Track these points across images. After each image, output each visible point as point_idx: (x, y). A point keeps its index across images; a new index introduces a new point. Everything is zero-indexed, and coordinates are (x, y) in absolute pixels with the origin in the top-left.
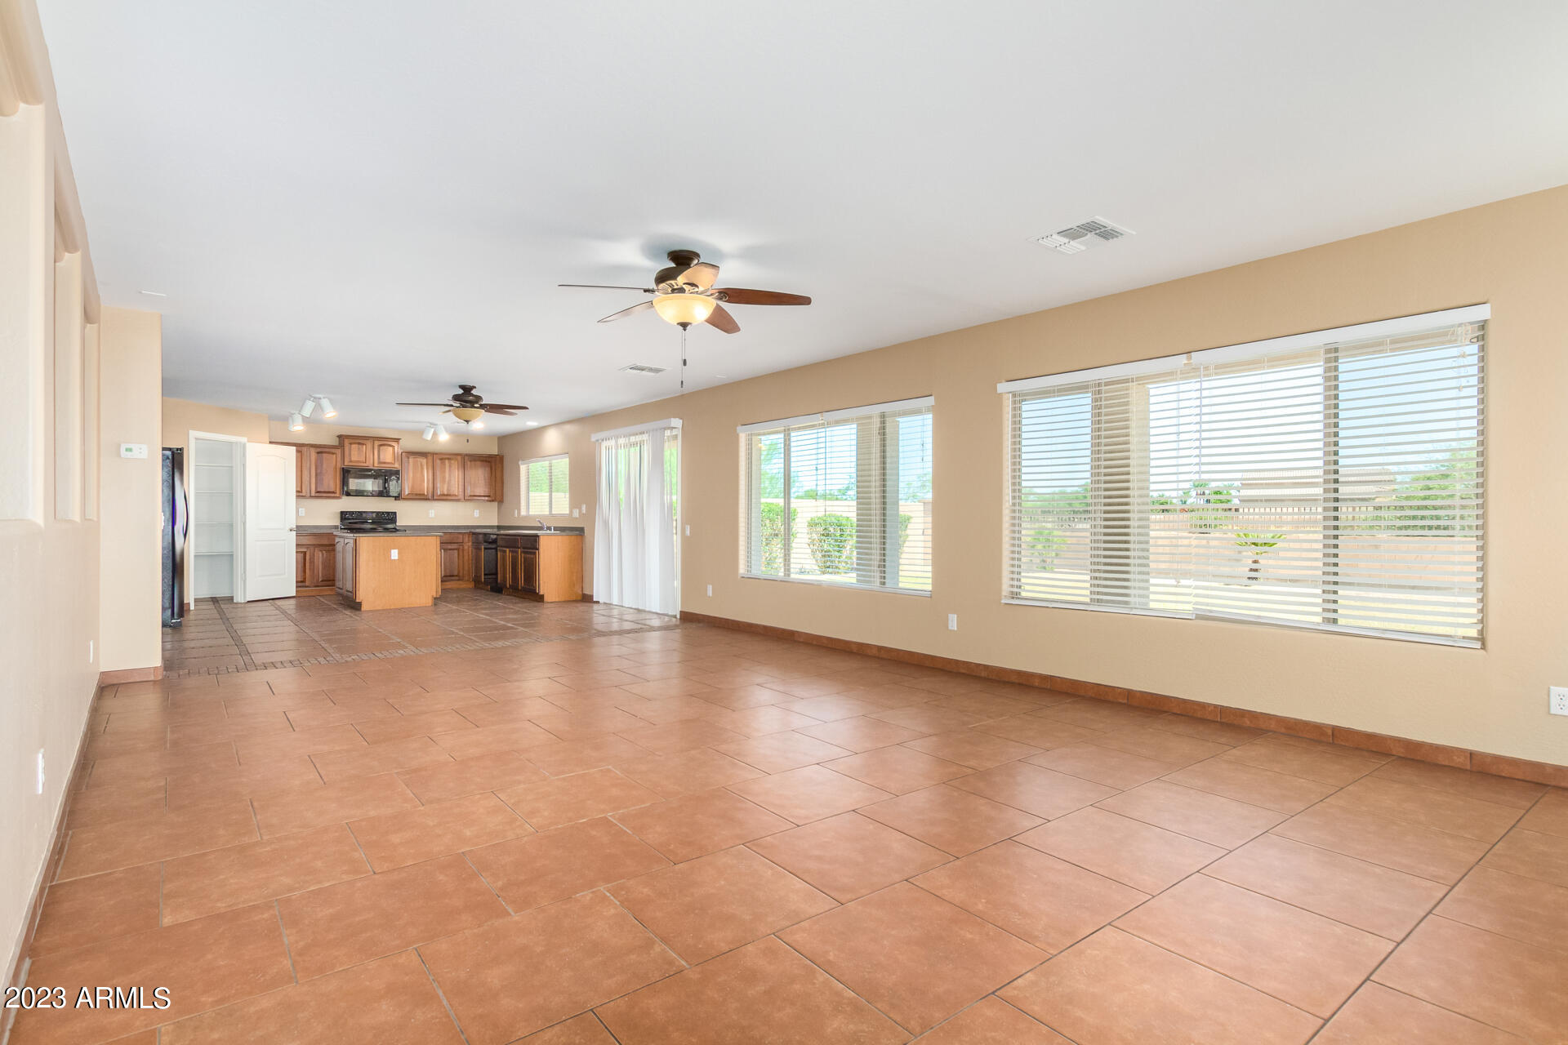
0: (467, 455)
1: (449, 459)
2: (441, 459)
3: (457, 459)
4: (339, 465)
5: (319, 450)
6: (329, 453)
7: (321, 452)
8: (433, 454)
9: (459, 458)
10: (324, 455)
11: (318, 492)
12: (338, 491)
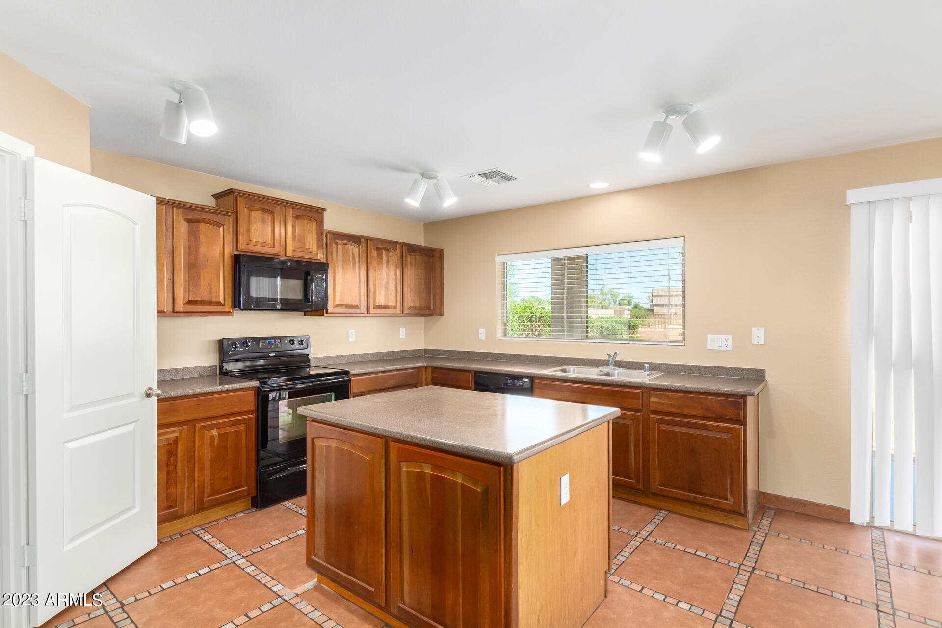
0: (405, 244)
1: (386, 249)
2: (378, 249)
3: (395, 250)
4: (229, 251)
5: (191, 215)
6: (209, 222)
7: (197, 221)
8: (368, 240)
9: (398, 247)
10: (202, 226)
11: (190, 303)
12: (228, 302)
